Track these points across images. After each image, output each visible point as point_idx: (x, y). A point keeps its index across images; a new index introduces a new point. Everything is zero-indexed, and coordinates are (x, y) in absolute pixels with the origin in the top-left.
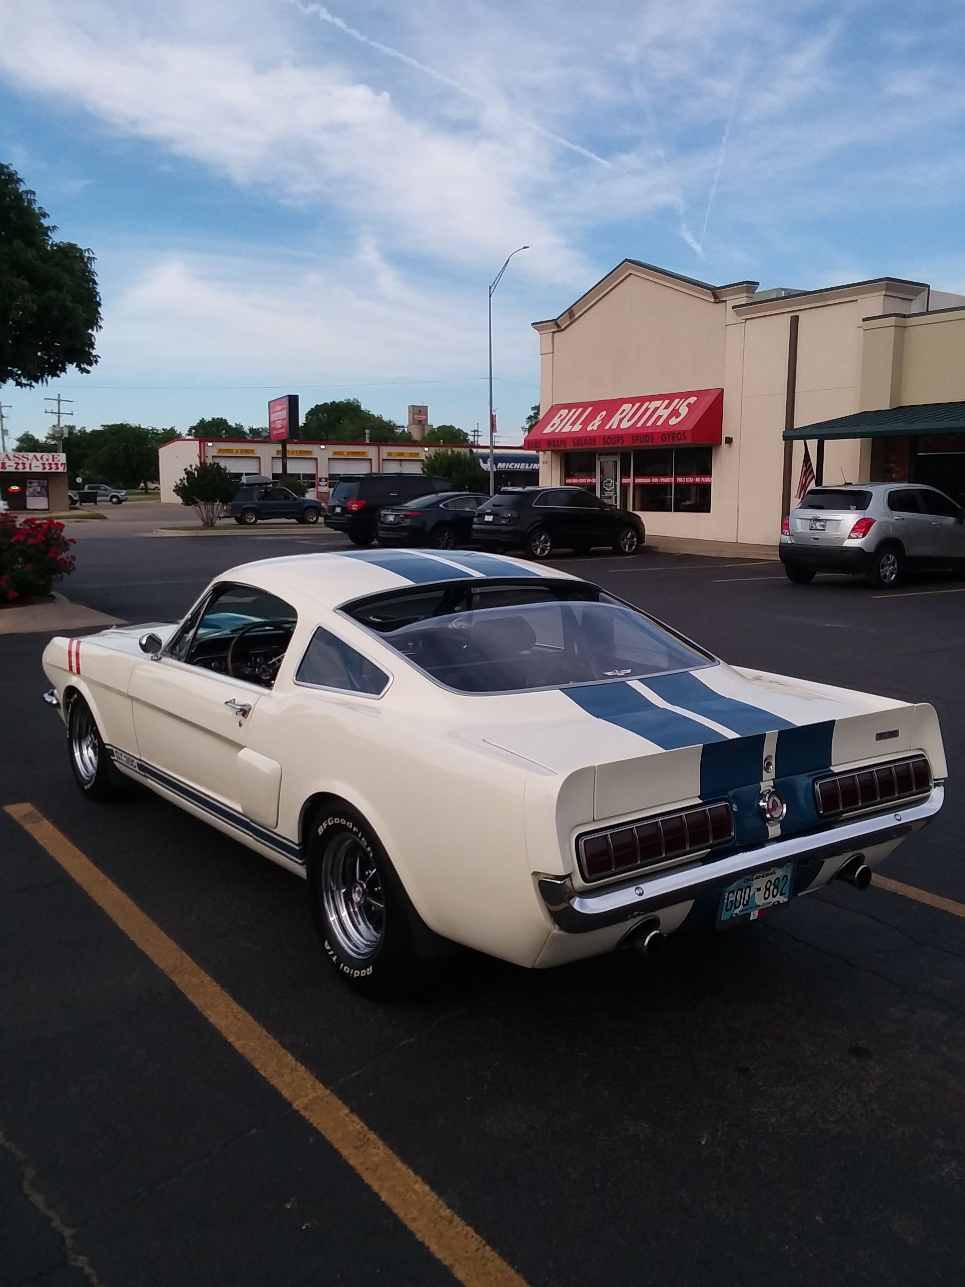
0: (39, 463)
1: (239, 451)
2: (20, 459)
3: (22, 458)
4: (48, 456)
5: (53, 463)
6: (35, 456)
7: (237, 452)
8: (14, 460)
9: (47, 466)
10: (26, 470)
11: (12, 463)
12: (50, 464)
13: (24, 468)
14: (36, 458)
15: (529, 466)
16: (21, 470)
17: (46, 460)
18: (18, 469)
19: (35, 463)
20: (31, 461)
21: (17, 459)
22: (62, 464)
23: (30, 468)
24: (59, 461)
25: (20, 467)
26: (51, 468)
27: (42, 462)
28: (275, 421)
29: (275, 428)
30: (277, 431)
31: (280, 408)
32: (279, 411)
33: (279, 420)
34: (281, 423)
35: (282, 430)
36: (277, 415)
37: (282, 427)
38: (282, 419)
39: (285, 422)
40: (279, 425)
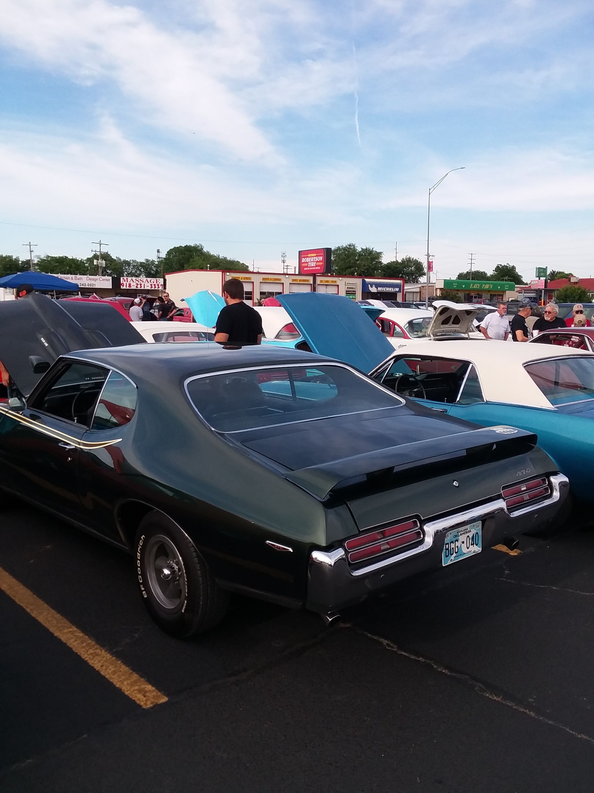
0: (149, 284)
2: (139, 281)
3: (140, 281)
4: (154, 280)
5: (156, 284)
6: (147, 279)
8: (136, 282)
9: (153, 286)
10: (142, 288)
11: (135, 284)
14: (148, 281)
16: (139, 288)
17: (153, 282)
19: (146, 284)
20: (145, 283)
22: (161, 285)
23: (144, 287)
24: (160, 283)
25: (139, 286)
26: (155, 287)
27: (151, 284)
28: (308, 263)
29: (307, 267)
30: (309, 269)
31: (315, 255)
32: (313, 257)
33: (312, 262)
34: (315, 264)
35: (317, 268)
36: (310, 259)
37: (316, 266)
38: (315, 261)
39: (321, 263)
40: (312, 265)
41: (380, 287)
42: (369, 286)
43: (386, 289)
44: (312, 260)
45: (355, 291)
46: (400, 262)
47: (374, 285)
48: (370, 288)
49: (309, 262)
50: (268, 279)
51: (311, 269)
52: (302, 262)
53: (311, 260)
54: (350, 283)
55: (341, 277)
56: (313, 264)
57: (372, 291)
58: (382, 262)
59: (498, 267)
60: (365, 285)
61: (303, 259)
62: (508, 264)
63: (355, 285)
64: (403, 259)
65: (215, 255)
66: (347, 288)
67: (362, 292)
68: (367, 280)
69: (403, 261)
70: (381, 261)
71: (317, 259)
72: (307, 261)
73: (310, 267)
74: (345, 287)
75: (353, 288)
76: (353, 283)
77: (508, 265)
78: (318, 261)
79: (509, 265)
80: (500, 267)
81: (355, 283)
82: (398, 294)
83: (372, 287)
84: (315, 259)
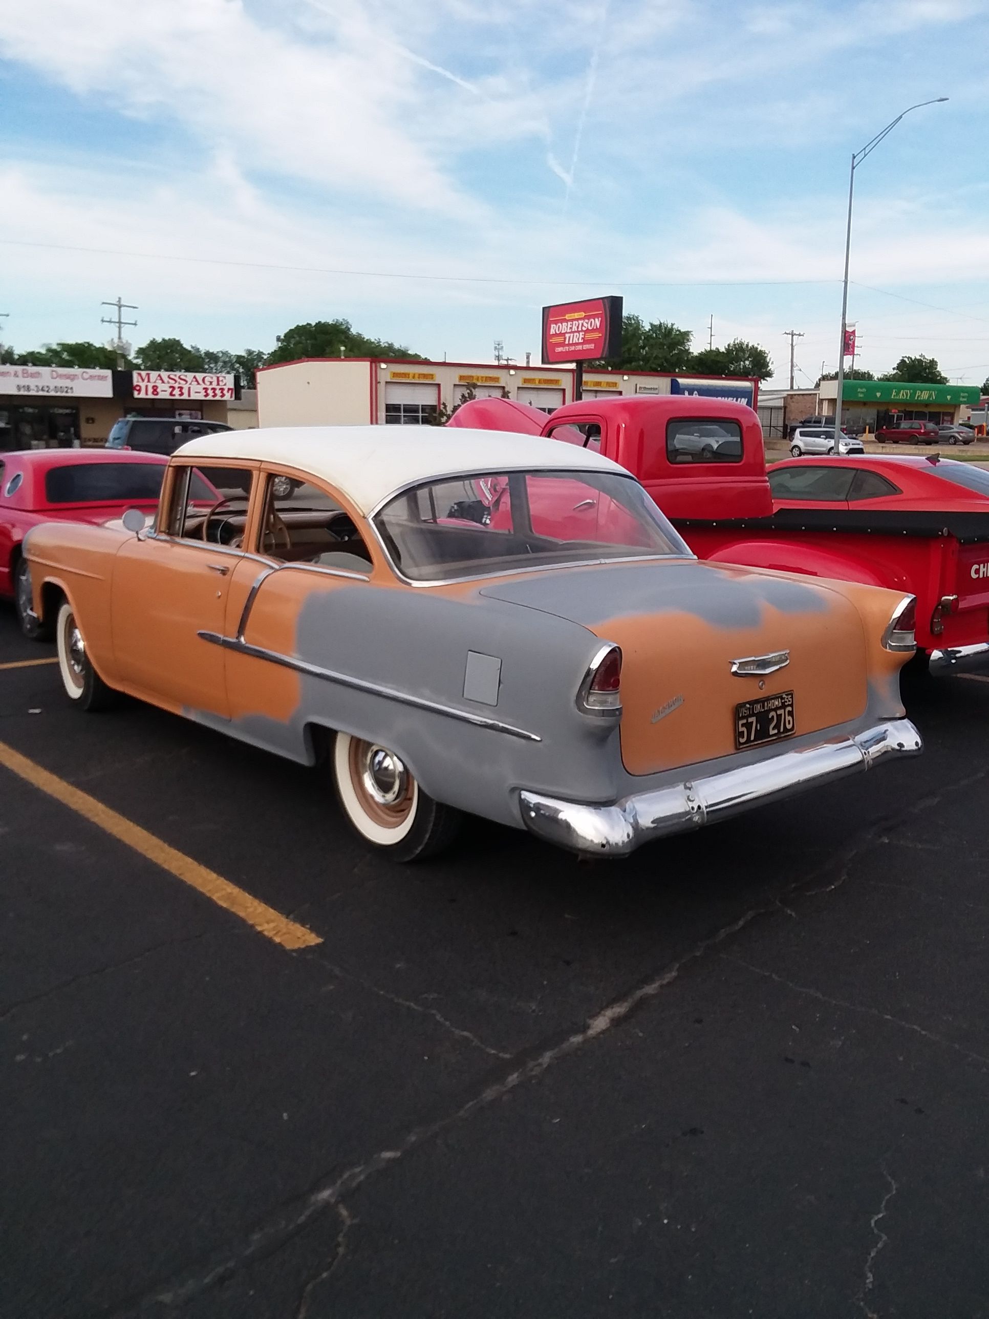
0: (200, 388)
1: (417, 376)
2: (176, 381)
4: (212, 378)
5: (218, 387)
6: (195, 377)
7: (414, 377)
8: (169, 383)
9: (210, 392)
10: (183, 397)
12: (214, 389)
13: (182, 394)
14: (197, 381)
15: (737, 400)
16: (177, 397)
17: (209, 383)
18: (174, 395)
19: (195, 387)
21: (173, 382)
22: (229, 389)
23: (189, 395)
24: (225, 385)
25: (177, 392)
26: (214, 395)
27: (205, 386)
28: (564, 334)
29: (562, 344)
30: (567, 347)
31: (583, 314)
32: (577, 320)
33: (575, 332)
34: (581, 336)
35: (586, 347)
36: (569, 326)
37: (585, 342)
39: (596, 335)
40: (575, 340)
41: (709, 396)
42: (687, 394)
44: (575, 328)
46: (723, 352)
47: (696, 392)
49: (566, 333)
50: (471, 378)
51: (572, 348)
52: (551, 333)
53: (571, 328)
54: (645, 388)
56: (578, 338)
58: (691, 350)
59: (903, 361)
60: (676, 391)
61: (552, 326)
62: (921, 356)
64: (729, 345)
65: (373, 340)
68: (681, 381)
69: (728, 350)
70: (689, 349)
71: (587, 325)
76: (651, 388)
77: (922, 359)
78: (590, 328)
79: (925, 358)
80: (908, 362)
81: (657, 387)
84: (583, 325)
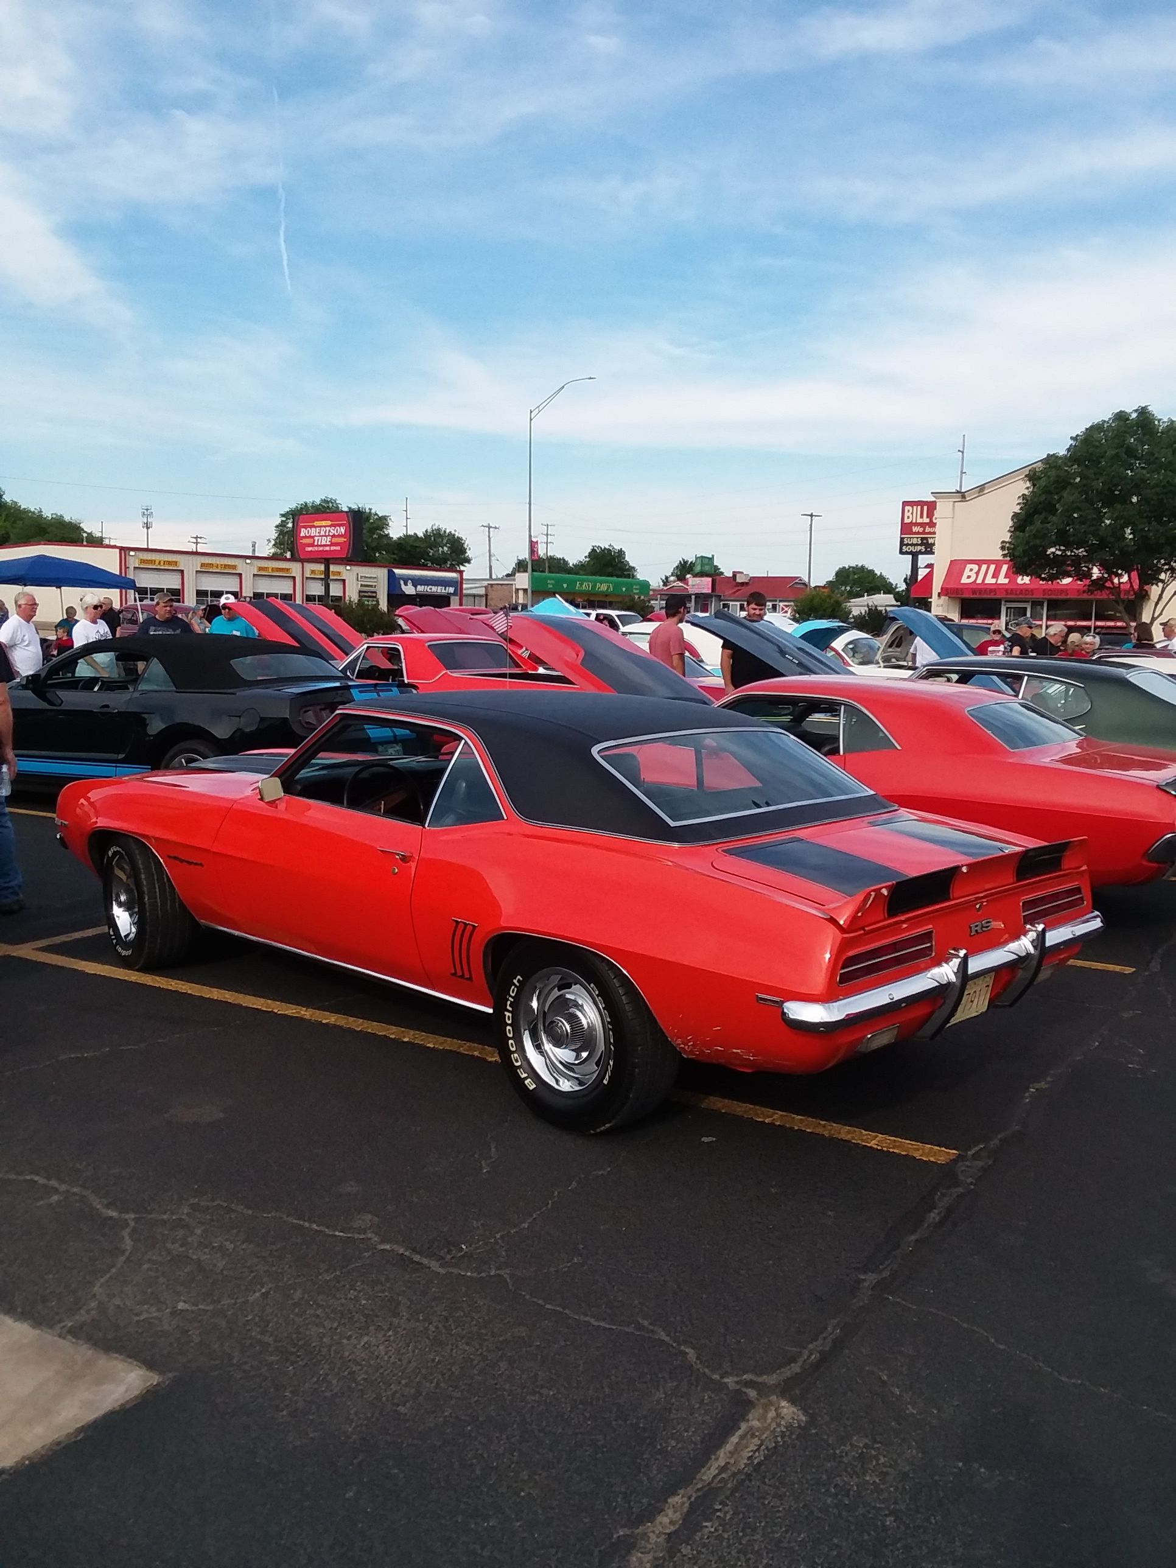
1: (162, 563)
7: (160, 563)
15: (445, 589)
28: (313, 537)
30: (316, 548)
31: (329, 523)
32: (325, 526)
33: (323, 536)
34: (328, 540)
35: (333, 548)
36: (318, 531)
37: (332, 544)
38: (329, 535)
39: (342, 540)
40: (324, 543)
41: (421, 585)
42: (402, 582)
43: (431, 589)
44: (322, 533)
45: (375, 592)
46: (421, 538)
47: (410, 581)
48: (403, 587)
49: (315, 536)
50: (210, 565)
51: (321, 549)
52: (301, 536)
53: (319, 533)
54: (366, 577)
55: (348, 565)
56: (326, 541)
57: (407, 593)
58: (391, 536)
59: (593, 550)
60: (392, 580)
61: (302, 530)
62: (610, 545)
63: (375, 580)
64: (426, 531)
65: (32, 510)
66: (362, 585)
67: (388, 595)
68: (397, 571)
69: (427, 535)
70: (388, 534)
71: (333, 531)
72: (312, 535)
73: (318, 546)
74: (358, 584)
75: (371, 586)
76: (371, 578)
77: (611, 548)
78: (336, 534)
79: (613, 548)
80: (598, 551)
81: (375, 576)
82: (452, 598)
83: (406, 584)
84: (330, 531)
